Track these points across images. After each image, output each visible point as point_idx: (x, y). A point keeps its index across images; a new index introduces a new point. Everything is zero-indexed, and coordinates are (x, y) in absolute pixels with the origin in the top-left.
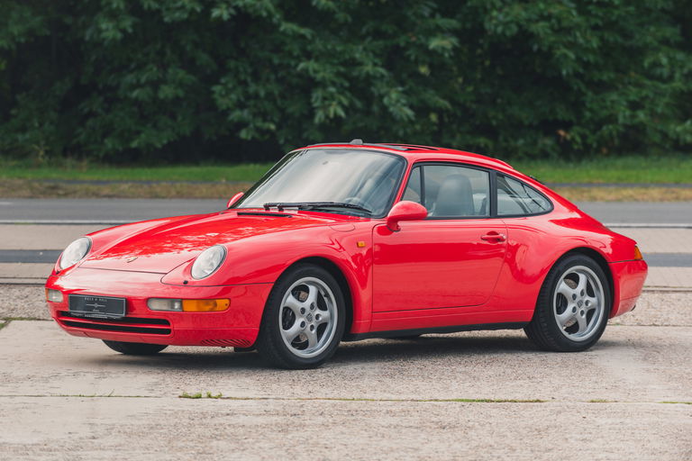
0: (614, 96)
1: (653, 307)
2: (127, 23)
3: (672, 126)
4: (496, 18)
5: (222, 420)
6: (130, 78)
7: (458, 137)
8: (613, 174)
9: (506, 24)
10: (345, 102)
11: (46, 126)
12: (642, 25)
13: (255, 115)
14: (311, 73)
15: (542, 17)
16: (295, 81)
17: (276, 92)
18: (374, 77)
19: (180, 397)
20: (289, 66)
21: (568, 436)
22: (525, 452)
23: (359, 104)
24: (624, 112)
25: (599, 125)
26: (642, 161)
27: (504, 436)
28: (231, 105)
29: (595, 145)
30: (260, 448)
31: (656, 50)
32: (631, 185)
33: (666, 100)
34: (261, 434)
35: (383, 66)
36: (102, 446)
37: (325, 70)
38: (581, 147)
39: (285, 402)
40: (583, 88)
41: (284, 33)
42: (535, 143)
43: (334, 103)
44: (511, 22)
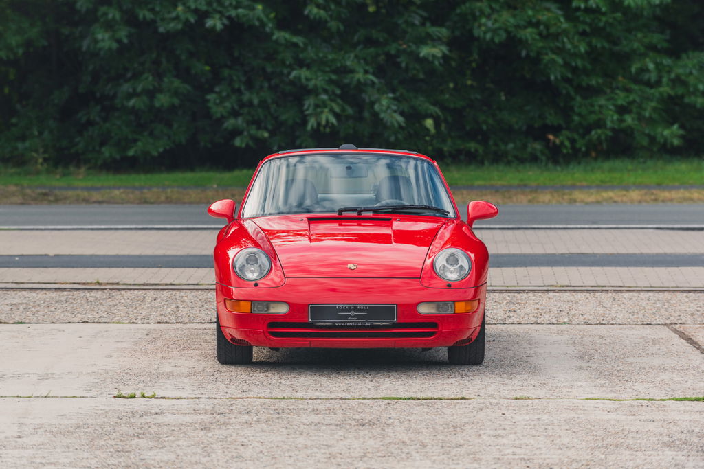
0: (602, 101)
1: (603, 307)
2: (123, 33)
3: (659, 130)
4: (485, 25)
5: (149, 419)
6: (126, 87)
7: (449, 142)
8: (597, 176)
9: (495, 31)
10: (337, 109)
11: (46, 134)
12: (629, 31)
13: (249, 123)
14: (304, 81)
15: (530, 24)
16: (288, 88)
17: (269, 101)
18: (365, 84)
19: (115, 397)
20: (282, 74)
21: (481, 432)
22: (435, 448)
23: (350, 111)
24: (612, 116)
25: (588, 130)
26: (629, 164)
27: (419, 433)
28: (225, 114)
29: (584, 149)
30: (179, 446)
31: (644, 55)
32: (613, 188)
33: (653, 104)
34: (184, 432)
35: (374, 74)
36: (25, 446)
37: (316, 79)
38: (570, 151)
39: (216, 401)
40: (572, 93)
41: (276, 42)
42: (525, 146)
43: (326, 110)
44: (500, 28)
